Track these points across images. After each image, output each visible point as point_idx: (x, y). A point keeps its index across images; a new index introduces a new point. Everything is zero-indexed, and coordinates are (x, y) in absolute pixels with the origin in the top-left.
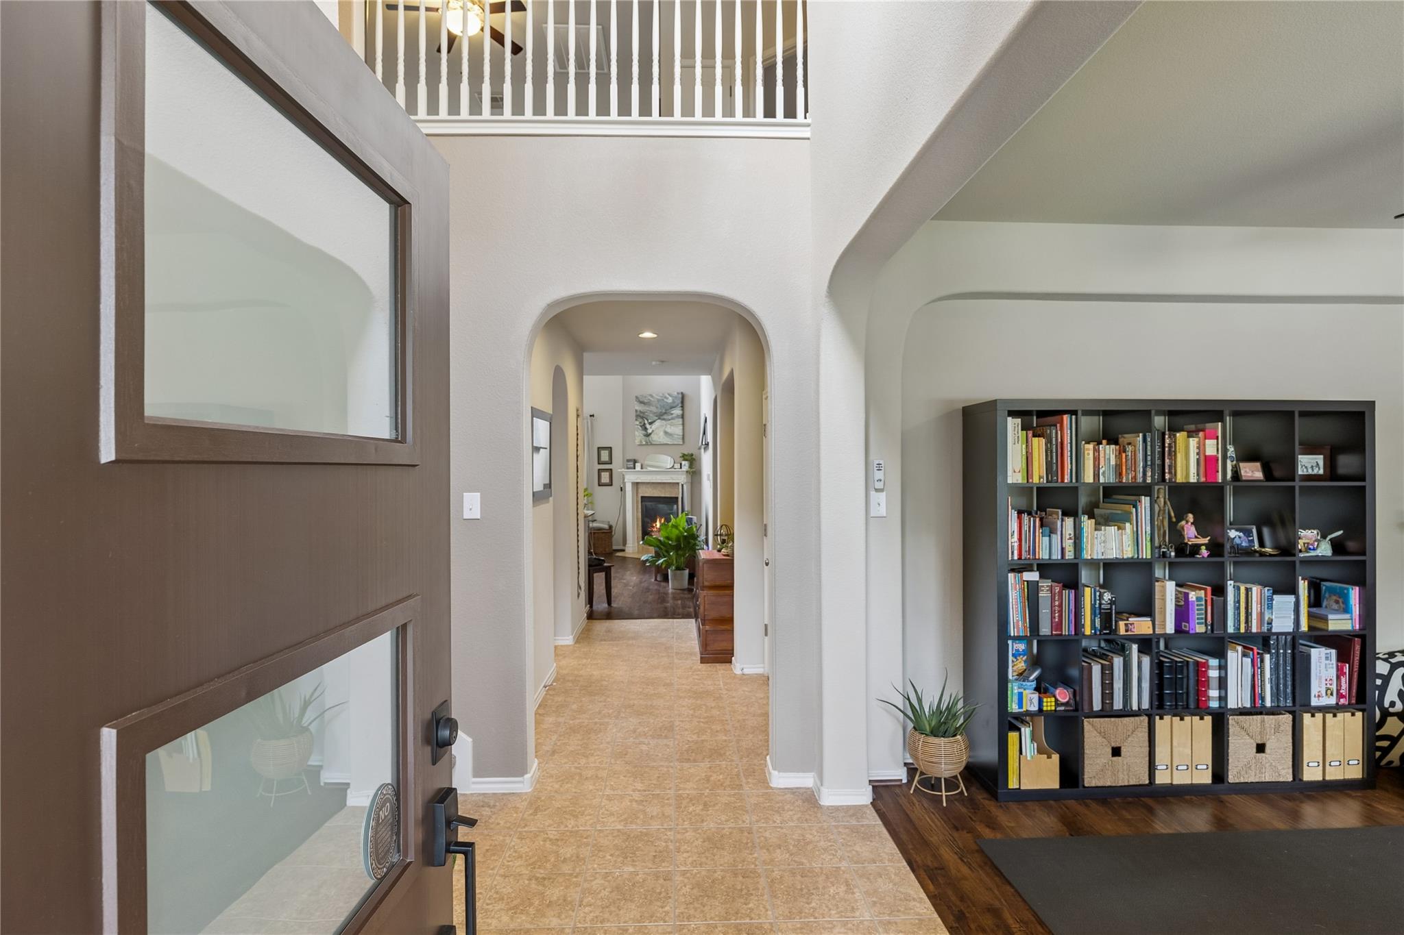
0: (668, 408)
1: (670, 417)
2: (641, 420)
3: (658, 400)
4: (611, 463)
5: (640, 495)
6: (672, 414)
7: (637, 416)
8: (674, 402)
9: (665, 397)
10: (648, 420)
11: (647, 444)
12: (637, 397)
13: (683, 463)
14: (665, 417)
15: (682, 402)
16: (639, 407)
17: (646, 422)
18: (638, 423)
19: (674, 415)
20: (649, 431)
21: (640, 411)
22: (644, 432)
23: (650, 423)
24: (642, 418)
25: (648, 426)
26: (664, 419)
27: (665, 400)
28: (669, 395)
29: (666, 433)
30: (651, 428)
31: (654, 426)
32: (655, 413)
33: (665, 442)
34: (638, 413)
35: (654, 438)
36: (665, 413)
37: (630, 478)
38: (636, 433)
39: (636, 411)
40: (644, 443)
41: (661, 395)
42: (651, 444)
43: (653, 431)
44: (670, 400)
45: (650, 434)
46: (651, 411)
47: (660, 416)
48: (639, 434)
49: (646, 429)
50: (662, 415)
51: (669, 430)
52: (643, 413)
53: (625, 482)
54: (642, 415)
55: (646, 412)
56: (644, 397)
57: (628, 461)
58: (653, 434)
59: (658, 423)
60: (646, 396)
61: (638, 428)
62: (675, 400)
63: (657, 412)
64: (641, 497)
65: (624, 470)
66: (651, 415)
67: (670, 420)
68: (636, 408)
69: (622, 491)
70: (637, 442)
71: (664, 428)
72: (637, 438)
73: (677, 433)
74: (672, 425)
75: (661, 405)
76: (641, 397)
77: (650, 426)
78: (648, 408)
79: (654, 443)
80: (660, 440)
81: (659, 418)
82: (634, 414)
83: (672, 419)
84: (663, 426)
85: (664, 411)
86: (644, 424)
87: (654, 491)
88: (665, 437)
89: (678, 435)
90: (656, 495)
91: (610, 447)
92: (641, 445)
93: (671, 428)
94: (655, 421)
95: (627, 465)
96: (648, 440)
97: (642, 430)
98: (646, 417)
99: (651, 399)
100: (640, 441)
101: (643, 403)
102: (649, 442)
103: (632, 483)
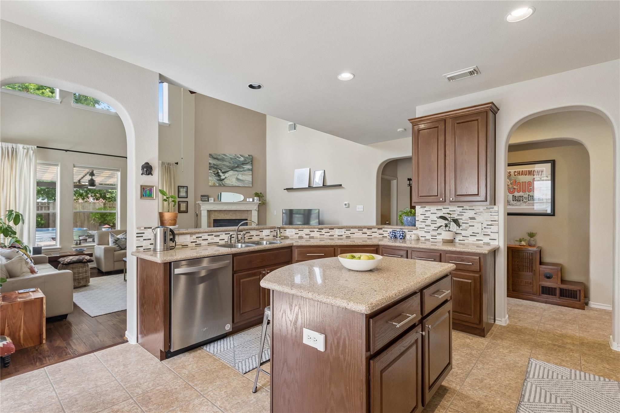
0: (239, 164)
1: (242, 170)
2: (215, 170)
3: (231, 158)
4: (187, 198)
5: (212, 218)
6: (244, 168)
7: (210, 167)
8: (245, 160)
9: (238, 157)
10: (221, 170)
11: (220, 185)
12: (210, 155)
13: (256, 198)
14: (237, 169)
15: (252, 161)
16: (212, 161)
17: (219, 171)
18: (212, 172)
19: (245, 169)
20: (223, 177)
21: (214, 164)
22: (218, 178)
23: (223, 173)
24: (216, 168)
25: (221, 174)
26: (236, 171)
27: (237, 159)
29: (238, 179)
30: (224, 175)
31: (227, 175)
32: (228, 166)
33: (237, 185)
34: (212, 165)
35: (227, 182)
36: (237, 167)
37: (205, 208)
38: (210, 178)
39: (210, 164)
40: (217, 185)
41: (234, 155)
42: (224, 186)
43: (226, 178)
44: (242, 159)
45: (223, 179)
46: (224, 165)
47: (232, 169)
48: (213, 180)
49: (219, 176)
50: (235, 168)
51: (240, 177)
52: (217, 165)
53: (201, 210)
54: (215, 167)
55: (220, 165)
56: (218, 155)
57: (202, 196)
58: (225, 179)
59: (231, 173)
60: (219, 155)
61: (212, 175)
62: (245, 159)
63: (230, 166)
64: (214, 220)
65: (199, 202)
66: (224, 167)
67: (242, 171)
68: (210, 162)
69: (197, 216)
70: (210, 184)
71: (236, 176)
72: (210, 181)
73: (247, 180)
74: (243, 175)
75: (233, 162)
76: (215, 155)
77: (223, 174)
78: (221, 163)
79: (227, 185)
80: (232, 184)
81: (232, 170)
82: (208, 165)
83: (243, 171)
84: (236, 175)
85: (236, 165)
86: (218, 173)
87: (226, 215)
88: (236, 182)
89: (248, 181)
90: (228, 218)
91: (187, 187)
92: (214, 186)
93: (242, 176)
94: (228, 171)
95: (201, 199)
96: (221, 183)
97: (215, 176)
98: (219, 168)
99: (224, 157)
100: (213, 184)
101: (216, 159)
102: (222, 185)
103: (207, 211)
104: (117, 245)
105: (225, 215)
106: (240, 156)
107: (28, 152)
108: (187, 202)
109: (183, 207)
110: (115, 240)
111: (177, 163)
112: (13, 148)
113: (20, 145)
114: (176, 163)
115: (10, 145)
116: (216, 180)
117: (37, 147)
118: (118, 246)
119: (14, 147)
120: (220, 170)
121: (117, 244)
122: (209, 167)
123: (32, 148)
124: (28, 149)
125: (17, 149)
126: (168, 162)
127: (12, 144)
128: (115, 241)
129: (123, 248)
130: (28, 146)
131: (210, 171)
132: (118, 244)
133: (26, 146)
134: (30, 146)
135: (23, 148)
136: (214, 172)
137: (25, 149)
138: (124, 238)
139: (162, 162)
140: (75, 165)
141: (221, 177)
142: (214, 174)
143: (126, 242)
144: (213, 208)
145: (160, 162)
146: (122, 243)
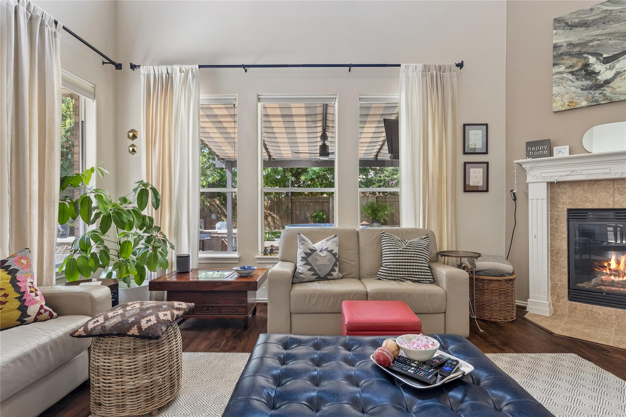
2: (574, 60)
4: (486, 153)
5: (564, 207)
7: (556, 57)
10: (597, 55)
11: (594, 104)
12: (558, 21)
16: (565, 38)
17: (592, 60)
18: (562, 68)
20: (605, 76)
21: (570, 44)
22: (588, 83)
23: (607, 61)
24: (579, 55)
25: (598, 67)
30: (611, 69)
31: (623, 64)
34: (563, 50)
35: (623, 87)
37: (539, 175)
38: (556, 90)
39: (555, 47)
40: (584, 103)
42: (611, 102)
43: (618, 74)
45: (607, 82)
46: (610, 34)
48: (566, 92)
49: (591, 75)
52: (585, 44)
53: (528, 183)
54: (576, 50)
55: (591, 41)
56: (584, 12)
57: (529, 144)
58: (618, 80)
60: (592, 10)
61: (562, 79)
64: (569, 210)
65: (520, 161)
66: (612, 42)
68: (554, 42)
69: (515, 200)
70: (557, 106)
72: (558, 99)
76: (574, 16)
77: (608, 65)
78: (599, 32)
79: (623, 98)
82: (549, 54)
86: (586, 66)
87: (618, 197)
90: (624, 205)
91: (487, 125)
92: (572, 109)
95: (528, 152)
96: (597, 97)
97: (574, 80)
98: (591, 50)
99: (610, 10)
100: (567, 103)
101: (581, 27)
102: (601, 99)
103: (546, 184)
104: (309, 267)
105: (613, 195)
107: (187, 77)
108: (487, 163)
109: (476, 177)
110: (306, 253)
111: (460, 65)
112: (167, 73)
113: (176, 67)
114: (458, 65)
115: (163, 69)
116: (579, 91)
118: (309, 270)
119: (170, 71)
120: (593, 54)
121: (308, 264)
122: (554, 57)
123: (192, 69)
124: (186, 73)
125: (173, 74)
126: (437, 64)
127: (166, 67)
128: (304, 255)
129: (322, 276)
130: (187, 67)
131: (556, 69)
132: (310, 265)
133: (184, 67)
134: (190, 67)
135: (180, 72)
136: (571, 67)
137: (183, 72)
138: (326, 249)
139: (425, 66)
140: (260, 97)
141: (599, 77)
142: (572, 73)
143: (329, 260)
144: (564, 174)
145: (420, 66)
146: (319, 263)
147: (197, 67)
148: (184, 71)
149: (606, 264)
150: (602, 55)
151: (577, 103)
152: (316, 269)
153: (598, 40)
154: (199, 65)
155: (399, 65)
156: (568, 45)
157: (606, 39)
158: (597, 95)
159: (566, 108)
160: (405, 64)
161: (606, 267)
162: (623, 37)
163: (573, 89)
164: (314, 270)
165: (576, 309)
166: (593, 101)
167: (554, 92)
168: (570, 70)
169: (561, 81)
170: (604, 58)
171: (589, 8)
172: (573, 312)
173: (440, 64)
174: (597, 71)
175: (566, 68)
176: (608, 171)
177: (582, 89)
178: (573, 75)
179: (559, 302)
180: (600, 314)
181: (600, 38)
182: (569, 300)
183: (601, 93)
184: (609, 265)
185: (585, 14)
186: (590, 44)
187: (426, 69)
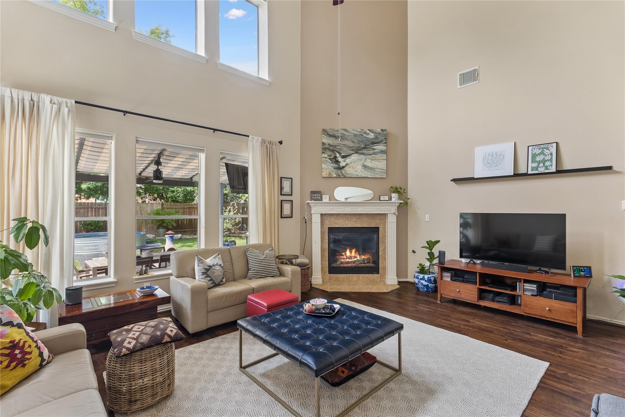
0: (368, 143)
1: (371, 152)
2: (330, 153)
3: (355, 135)
4: (292, 195)
5: (327, 226)
6: (374, 149)
8: (376, 138)
9: (365, 133)
10: (340, 153)
11: (338, 177)
12: (324, 130)
13: (393, 195)
14: (365, 151)
15: (386, 139)
16: (327, 140)
17: (338, 155)
18: (326, 156)
19: (376, 151)
20: (342, 164)
21: (329, 144)
22: (336, 166)
23: (343, 157)
24: (333, 151)
25: (340, 159)
26: (363, 154)
27: (364, 135)
28: (369, 130)
29: (365, 167)
30: (345, 161)
31: (348, 160)
32: (351, 147)
33: (363, 175)
34: (326, 146)
35: (349, 171)
36: (364, 148)
37: (317, 210)
38: (324, 166)
39: (323, 144)
40: (335, 176)
41: (359, 130)
42: (345, 177)
43: (347, 164)
44: (372, 136)
45: (343, 167)
46: (344, 145)
47: (357, 151)
48: (328, 168)
49: (337, 162)
50: (361, 150)
51: (369, 163)
52: (335, 146)
53: (312, 214)
54: (332, 148)
55: (337, 146)
56: (335, 131)
57: (312, 192)
58: (347, 167)
59: (354, 157)
60: (338, 131)
61: (326, 161)
62: (376, 136)
63: (353, 147)
64: (329, 228)
65: (308, 202)
66: (345, 149)
67: (371, 155)
68: (323, 141)
69: (306, 223)
70: (324, 174)
71: (362, 162)
72: (324, 170)
73: (378, 167)
74: (372, 160)
75: (358, 140)
76: (331, 131)
77: (343, 159)
78: (340, 142)
79: (349, 176)
80: (356, 174)
81: (356, 153)
82: (320, 146)
83: (373, 154)
84: (362, 160)
85: (363, 146)
86: (335, 157)
87: (347, 222)
88: (363, 170)
89: (381, 169)
90: (350, 226)
91: (292, 179)
92: (330, 177)
93: (371, 162)
94: (351, 155)
95: (311, 196)
96: (340, 173)
97: (331, 163)
98: (337, 150)
99: (344, 134)
100: (328, 174)
101: (334, 137)
102: (341, 175)
103: (320, 214)
104: (209, 278)
105: (345, 221)
106: (368, 131)
107: (59, 109)
108: (292, 201)
109: (287, 209)
110: (205, 269)
111: (281, 143)
112: (32, 100)
113: (45, 97)
114: (279, 142)
115: (27, 96)
117: (76, 102)
118: (209, 281)
119: (35, 99)
120: (339, 153)
121: (208, 276)
122: (323, 149)
123: (66, 103)
124: (60, 105)
125: (40, 103)
126: (269, 140)
127: (30, 93)
128: (204, 271)
129: (217, 283)
130: (60, 99)
131: (323, 155)
133: (56, 99)
134: (64, 100)
135: (51, 102)
136: (329, 156)
137: (54, 103)
138: (217, 264)
139: (263, 140)
140: (138, 139)
141: (340, 164)
142: (330, 159)
143: (221, 271)
144: (328, 210)
145: (260, 139)
146: (215, 274)
147: (74, 102)
148: (56, 102)
149: (343, 254)
150: (341, 154)
151: (332, 175)
152: (214, 279)
153: (340, 146)
154: (75, 101)
155: (248, 136)
156: (328, 145)
157: (343, 147)
158: (339, 172)
159: (328, 176)
160: (252, 136)
161: (344, 255)
162: (349, 148)
163: (330, 167)
164: (213, 280)
165: (331, 278)
166: (338, 175)
167: (323, 167)
168: (329, 157)
169: (326, 162)
170: (342, 156)
171: (336, 129)
172: (330, 279)
173: (271, 140)
174: (340, 161)
175: (328, 156)
176: (344, 210)
177: (334, 168)
178: (330, 160)
179: (325, 275)
180: (340, 278)
181: (340, 145)
182: (329, 274)
183: (341, 172)
184: (346, 254)
185: (335, 132)
186: (337, 147)
187: (263, 142)
